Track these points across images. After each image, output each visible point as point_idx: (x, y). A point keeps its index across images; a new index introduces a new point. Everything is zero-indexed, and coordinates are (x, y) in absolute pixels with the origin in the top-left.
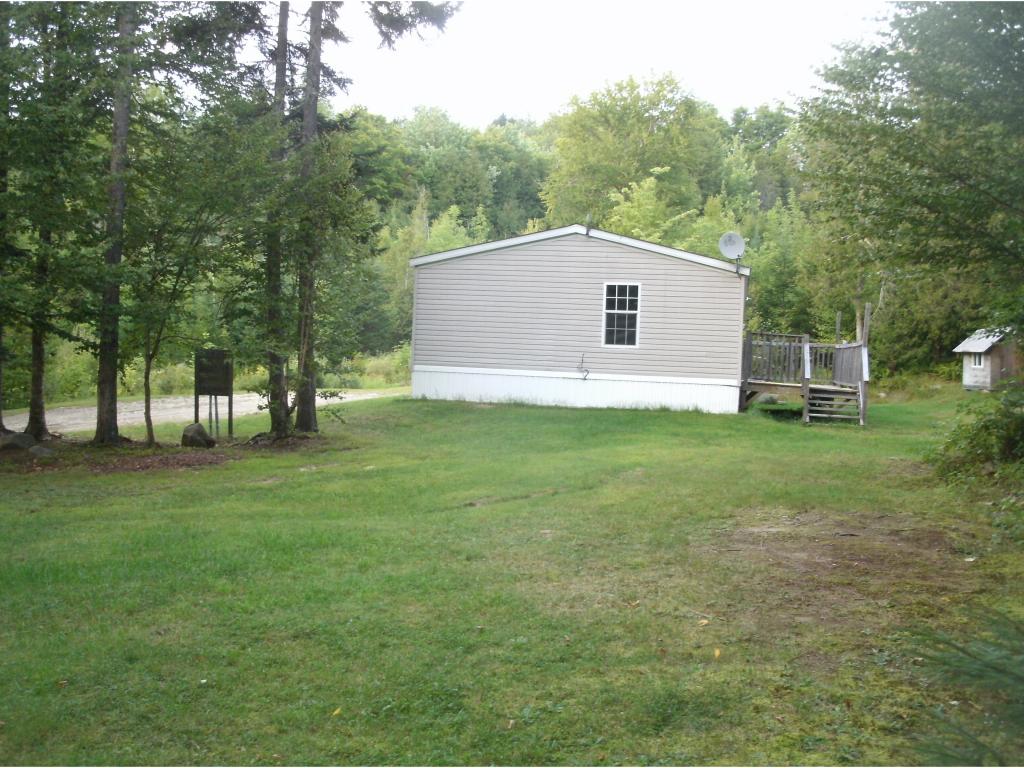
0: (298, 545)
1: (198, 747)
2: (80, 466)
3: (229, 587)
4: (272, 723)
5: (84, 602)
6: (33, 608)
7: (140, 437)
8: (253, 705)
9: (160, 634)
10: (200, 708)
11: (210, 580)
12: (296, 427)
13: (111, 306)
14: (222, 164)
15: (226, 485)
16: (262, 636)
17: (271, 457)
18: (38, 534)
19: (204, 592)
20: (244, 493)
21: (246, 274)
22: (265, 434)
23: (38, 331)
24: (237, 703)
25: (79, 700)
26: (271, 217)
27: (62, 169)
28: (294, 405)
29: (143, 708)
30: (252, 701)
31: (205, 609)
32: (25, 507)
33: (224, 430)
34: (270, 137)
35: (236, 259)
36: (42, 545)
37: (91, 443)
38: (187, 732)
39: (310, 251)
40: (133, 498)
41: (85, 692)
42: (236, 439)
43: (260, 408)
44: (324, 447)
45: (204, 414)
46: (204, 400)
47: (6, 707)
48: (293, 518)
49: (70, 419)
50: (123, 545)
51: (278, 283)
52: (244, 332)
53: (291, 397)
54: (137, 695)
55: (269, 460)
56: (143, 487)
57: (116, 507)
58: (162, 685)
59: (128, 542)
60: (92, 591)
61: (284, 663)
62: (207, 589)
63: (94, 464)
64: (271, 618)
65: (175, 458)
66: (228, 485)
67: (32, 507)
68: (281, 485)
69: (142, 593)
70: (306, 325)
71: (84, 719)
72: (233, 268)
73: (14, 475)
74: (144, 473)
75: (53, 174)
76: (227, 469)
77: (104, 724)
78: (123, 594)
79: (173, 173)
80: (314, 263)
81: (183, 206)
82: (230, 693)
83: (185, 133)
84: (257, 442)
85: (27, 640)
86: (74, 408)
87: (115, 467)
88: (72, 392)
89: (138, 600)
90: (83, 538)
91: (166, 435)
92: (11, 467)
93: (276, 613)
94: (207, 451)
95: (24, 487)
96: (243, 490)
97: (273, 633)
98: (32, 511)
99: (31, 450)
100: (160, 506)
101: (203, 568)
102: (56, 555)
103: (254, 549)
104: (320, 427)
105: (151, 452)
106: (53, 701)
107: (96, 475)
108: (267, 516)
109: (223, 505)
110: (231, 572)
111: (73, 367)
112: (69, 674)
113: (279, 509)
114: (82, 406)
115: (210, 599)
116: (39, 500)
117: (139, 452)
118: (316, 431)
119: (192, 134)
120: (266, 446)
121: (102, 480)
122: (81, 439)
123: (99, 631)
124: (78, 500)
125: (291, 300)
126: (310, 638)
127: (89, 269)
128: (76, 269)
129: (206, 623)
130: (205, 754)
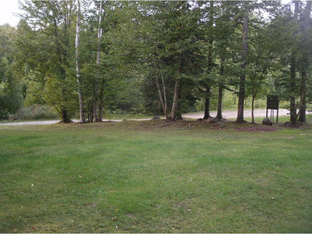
0: (301, 159)
1: (272, 218)
2: (232, 129)
3: (280, 170)
4: (296, 215)
5: (236, 169)
6: (221, 169)
7: (250, 121)
8: (289, 208)
9: (258, 181)
10: (272, 206)
11: (274, 167)
12: (299, 121)
13: (243, 81)
14: (277, 37)
15: (277, 137)
16: (291, 186)
17: (291, 130)
18: (221, 148)
19: (272, 170)
20: (283, 140)
21: (284, 71)
22: (288, 122)
23: (221, 88)
24: (284, 206)
25: (236, 198)
26: (293, 53)
27: (229, 40)
28: (299, 113)
29: (254, 204)
30: (289, 207)
31: (272, 175)
32: (217, 139)
33: (275, 120)
34: (294, 27)
35: (281, 67)
36: (223, 151)
37: (235, 122)
38: (268, 213)
39: (306, 64)
40: (248, 139)
41: (237, 196)
42: (279, 123)
43: (288, 114)
44: (308, 127)
45: (269, 115)
46: (269, 110)
47: (216, 197)
48: (299, 149)
49: (228, 114)
50: (247, 153)
51: (295, 75)
52: (280, 90)
53: (298, 111)
54: (252, 199)
55: (290, 130)
56: (251, 136)
57: (243, 142)
58: (260, 197)
59: (248, 152)
60: (238, 166)
61: (299, 196)
62: (273, 169)
63: (236, 128)
64: (294, 181)
65: (260, 128)
66: (278, 137)
67: (219, 140)
68: (294, 139)
69: (253, 169)
70: (304, 88)
71: (237, 204)
72: (281, 70)
73: (213, 130)
74: (251, 132)
75: (227, 42)
76: (277, 132)
77: (243, 206)
78: (247, 168)
79: (261, 40)
80: (307, 68)
81: (265, 50)
82: (281, 203)
83: (264, 28)
84: (286, 125)
85: (220, 178)
86: (229, 111)
87: (243, 130)
88: (228, 106)
89: (252, 170)
90: (234, 150)
91: (257, 121)
92: (213, 128)
93: (295, 179)
94: (270, 126)
95: (216, 134)
96: (282, 139)
97: (295, 186)
98: (219, 141)
99: (218, 123)
100: (257, 142)
101: (271, 162)
102: (227, 155)
103: (287, 158)
104: (306, 121)
105: (253, 126)
106: (229, 197)
107: (237, 132)
108: (291, 148)
109: (276, 144)
110: (280, 165)
111: (229, 99)
112: (232, 190)
113: (294, 146)
114: (232, 111)
115: (274, 172)
116: (221, 138)
117: (249, 126)
118: (305, 122)
119: (267, 28)
120: (289, 126)
121: (239, 133)
122: (232, 121)
123: (241, 179)
124: (232, 139)
125: (299, 80)
126: (308, 189)
127: (237, 70)
128: (233, 70)
129: (273, 180)
130: (274, 221)
